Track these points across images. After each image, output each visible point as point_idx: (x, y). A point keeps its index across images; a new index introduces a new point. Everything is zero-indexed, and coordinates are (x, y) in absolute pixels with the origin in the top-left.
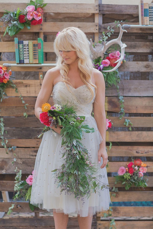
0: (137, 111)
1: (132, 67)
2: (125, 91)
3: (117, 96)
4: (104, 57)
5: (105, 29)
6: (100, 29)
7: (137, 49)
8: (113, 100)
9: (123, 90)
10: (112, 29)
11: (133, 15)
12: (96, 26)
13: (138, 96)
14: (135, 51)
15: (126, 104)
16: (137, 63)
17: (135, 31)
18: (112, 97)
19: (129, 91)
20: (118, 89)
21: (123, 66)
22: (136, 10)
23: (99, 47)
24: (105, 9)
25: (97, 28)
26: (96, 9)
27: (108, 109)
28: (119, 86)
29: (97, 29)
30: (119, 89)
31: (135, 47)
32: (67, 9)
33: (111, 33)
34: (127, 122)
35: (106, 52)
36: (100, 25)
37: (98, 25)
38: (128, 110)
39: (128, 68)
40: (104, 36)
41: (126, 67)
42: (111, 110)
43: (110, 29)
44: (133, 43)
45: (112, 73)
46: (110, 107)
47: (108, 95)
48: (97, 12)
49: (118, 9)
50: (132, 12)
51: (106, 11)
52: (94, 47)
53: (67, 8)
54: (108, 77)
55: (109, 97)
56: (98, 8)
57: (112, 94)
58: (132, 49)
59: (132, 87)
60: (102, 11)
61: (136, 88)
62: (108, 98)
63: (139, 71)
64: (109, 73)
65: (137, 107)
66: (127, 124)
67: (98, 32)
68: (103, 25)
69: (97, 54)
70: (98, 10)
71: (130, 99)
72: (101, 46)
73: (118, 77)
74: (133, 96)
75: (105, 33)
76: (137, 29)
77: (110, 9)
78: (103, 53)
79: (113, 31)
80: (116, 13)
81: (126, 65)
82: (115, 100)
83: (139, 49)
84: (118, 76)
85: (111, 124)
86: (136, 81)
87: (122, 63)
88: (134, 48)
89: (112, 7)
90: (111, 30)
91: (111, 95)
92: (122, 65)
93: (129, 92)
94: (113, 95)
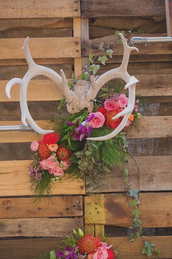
0: (169, 223)
1: (154, 127)
2: (141, 180)
3: (124, 192)
4: (94, 109)
5: (95, 48)
6: (83, 50)
7: (164, 89)
8: (116, 201)
9: (138, 177)
10: (109, 49)
11: (154, 18)
12: (77, 43)
13: (169, 189)
14: (160, 95)
15: (144, 207)
16: (166, 119)
17: (159, 52)
18: (114, 194)
19: (151, 180)
20: (126, 176)
21: (135, 126)
22: (159, 7)
23: (82, 87)
24: (94, 7)
25: (79, 48)
26: (75, 9)
27: (106, 220)
28: (128, 169)
29: (77, 51)
30: (129, 176)
31: (161, 86)
32: (15, 9)
33: (108, 57)
34: (149, 248)
35: (97, 98)
36: (84, 42)
37: (80, 42)
38: (150, 222)
39: (147, 131)
40: (91, 64)
41: (143, 127)
42: (111, 223)
43: (104, 48)
44: (154, 76)
45: (111, 143)
46: (110, 215)
47: (106, 191)
48: (78, 14)
49: (122, 6)
50: (151, 12)
51: (97, 11)
52: (72, 88)
53: (13, 8)
54: (104, 152)
55: (107, 195)
56: (77, 5)
57: (113, 186)
58: (153, 90)
59: (158, 171)
60: (87, 13)
61: (165, 173)
62: (104, 197)
63: (170, 135)
64: (103, 142)
65: (168, 215)
66: (149, 252)
67: (80, 56)
68: (90, 42)
69: (78, 103)
70: (79, 11)
71: (154, 197)
72: (87, 85)
73: (125, 150)
74: (158, 190)
75: (94, 57)
76: (162, 47)
77: (105, 7)
78: (91, 100)
79: (110, 52)
80: (118, 15)
81: (143, 125)
82: (120, 200)
83: (168, 88)
84: (126, 148)
85: (113, 253)
86: (165, 157)
87: (132, 120)
88: (158, 88)
89: (108, 4)
90: (108, 51)
91: (111, 191)
92: (133, 124)
93: (151, 182)
94: (115, 190)
